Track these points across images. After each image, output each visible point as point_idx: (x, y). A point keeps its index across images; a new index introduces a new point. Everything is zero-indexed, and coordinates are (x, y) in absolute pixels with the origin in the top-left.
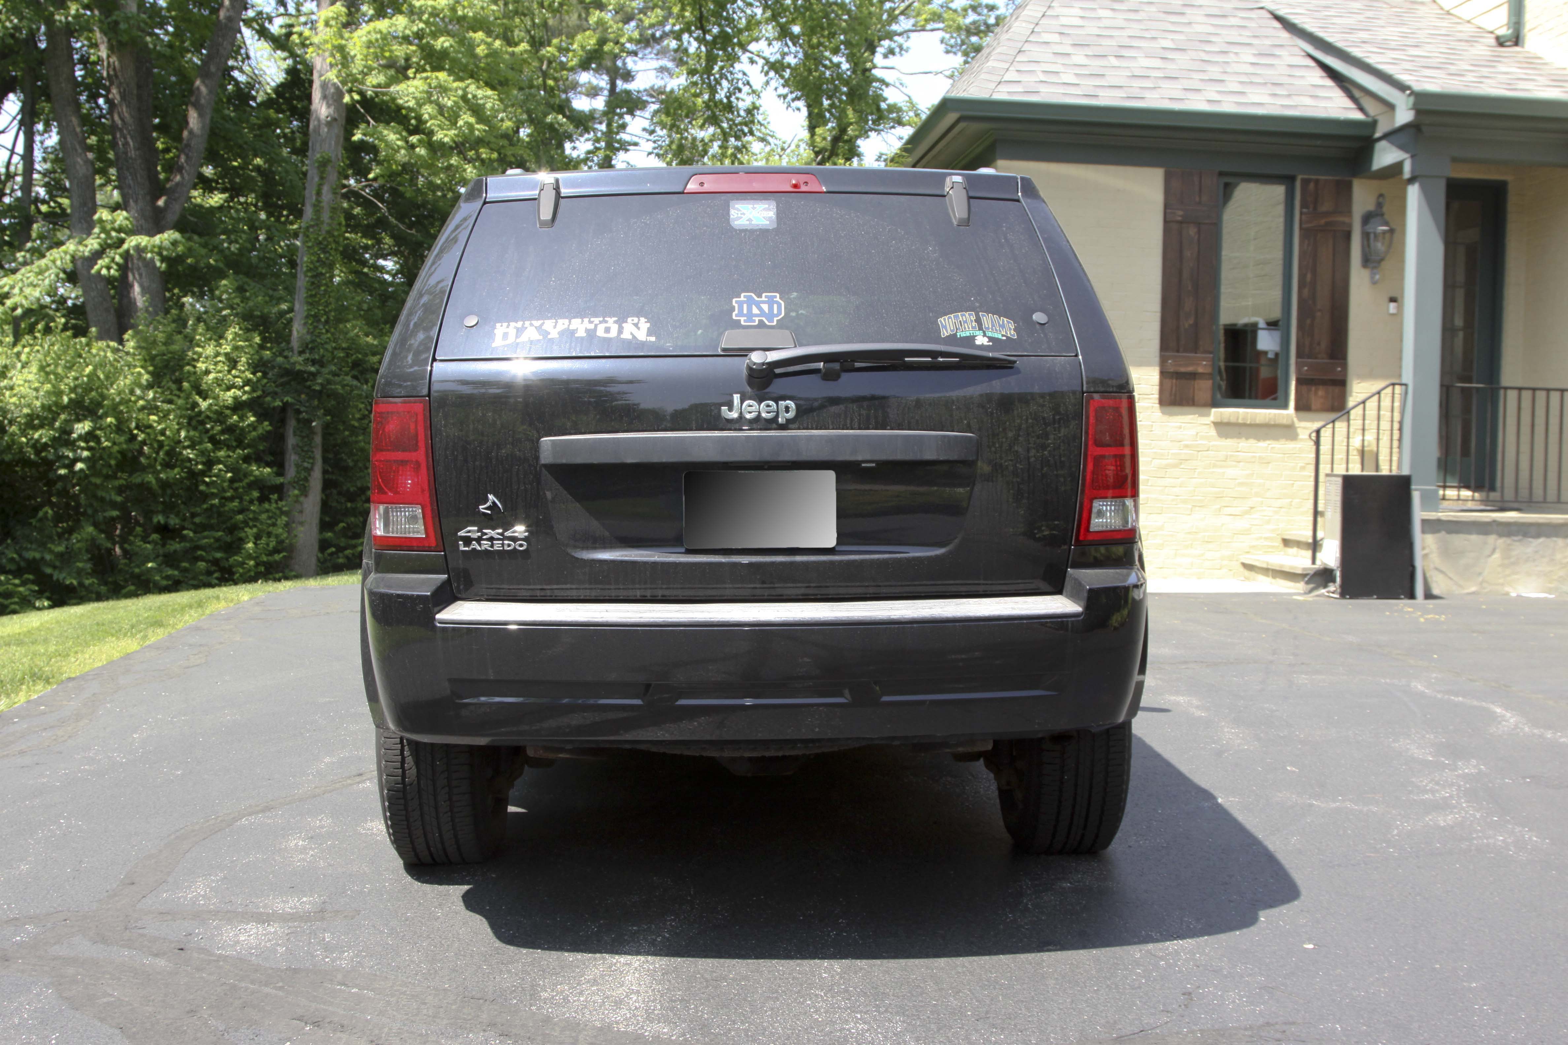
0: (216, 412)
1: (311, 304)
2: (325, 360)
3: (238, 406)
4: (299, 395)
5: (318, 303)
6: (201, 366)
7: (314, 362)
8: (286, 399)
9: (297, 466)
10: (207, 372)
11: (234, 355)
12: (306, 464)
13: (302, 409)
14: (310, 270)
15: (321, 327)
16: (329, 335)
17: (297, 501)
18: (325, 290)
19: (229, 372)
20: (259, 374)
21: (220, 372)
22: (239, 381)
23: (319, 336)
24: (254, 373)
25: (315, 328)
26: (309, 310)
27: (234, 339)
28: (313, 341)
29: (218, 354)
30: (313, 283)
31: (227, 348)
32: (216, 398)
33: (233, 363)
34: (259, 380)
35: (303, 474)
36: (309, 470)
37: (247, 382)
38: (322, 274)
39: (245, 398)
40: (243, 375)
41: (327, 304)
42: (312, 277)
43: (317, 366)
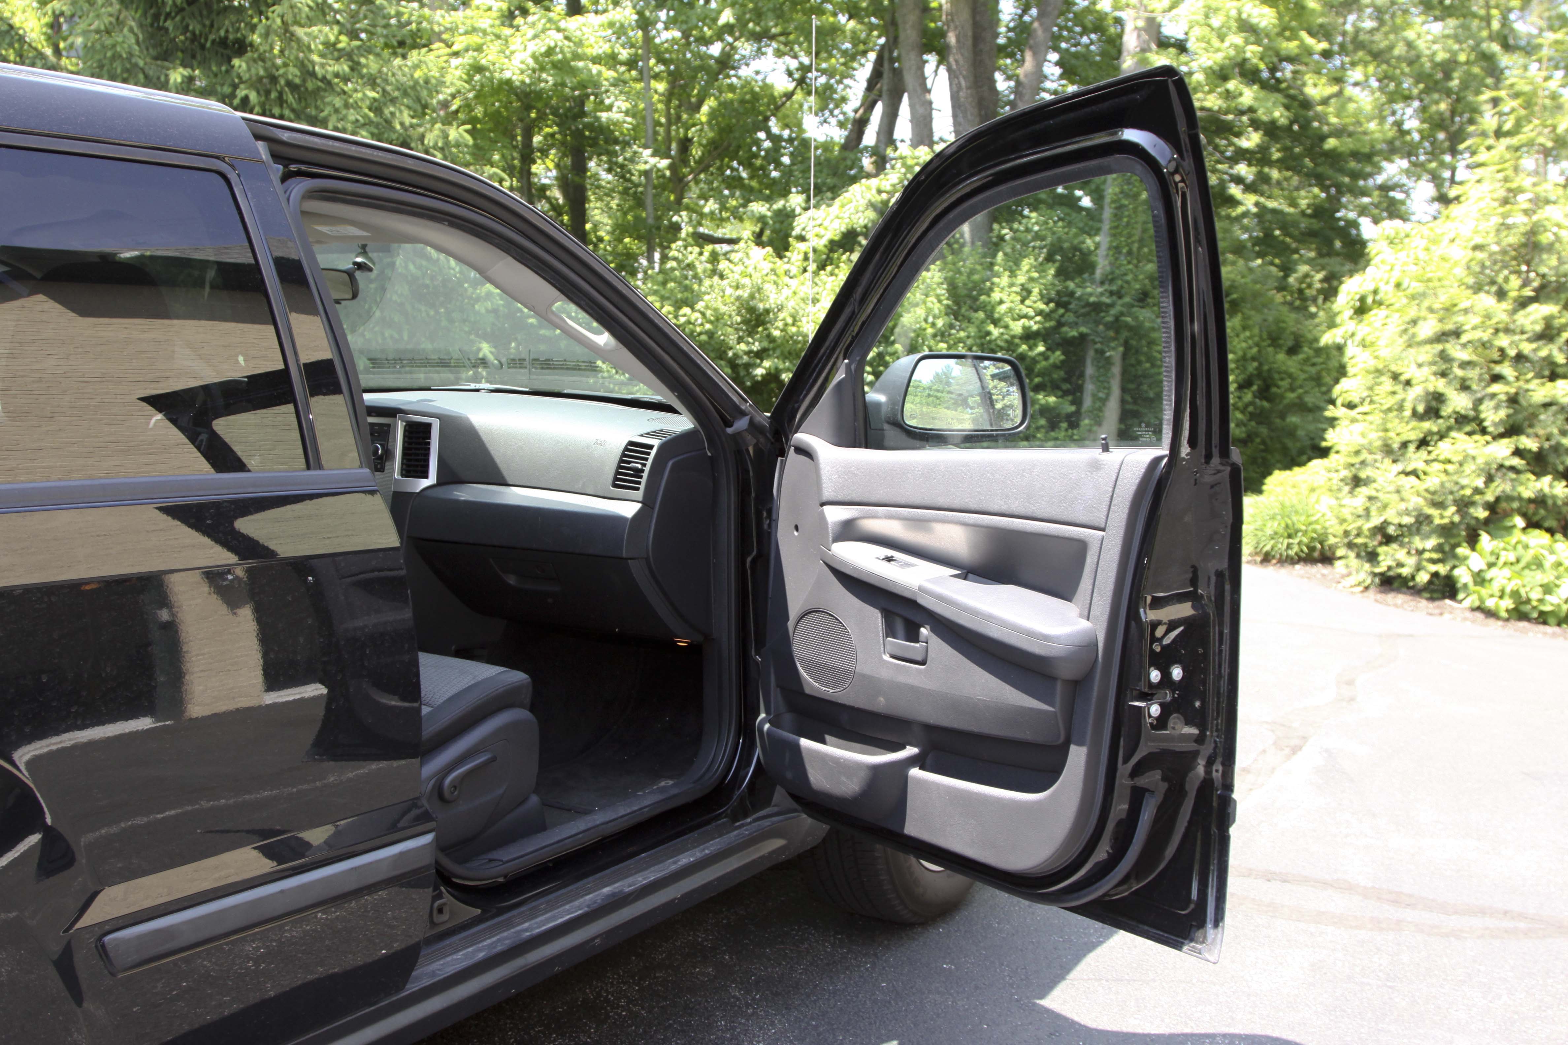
0: (1007, 341)
1: (1114, 235)
2: (1123, 291)
3: (1029, 336)
4: (1097, 326)
5: (1120, 234)
6: (996, 296)
7: (1112, 293)
8: (1083, 329)
9: (1094, 396)
10: (1001, 302)
11: (1030, 286)
12: (1101, 395)
13: (1097, 340)
14: (1113, 202)
15: (1122, 258)
16: (1130, 267)
17: (1090, 431)
18: (1128, 223)
19: (1022, 302)
20: (1052, 305)
21: (1012, 302)
22: (1031, 313)
23: (1118, 268)
24: (1047, 304)
25: (1117, 259)
26: (1111, 242)
27: (1028, 271)
28: (1112, 273)
29: (1011, 285)
30: (1116, 215)
31: (1021, 279)
32: (1006, 327)
33: (1026, 293)
34: (1052, 311)
35: (1098, 404)
36: (1104, 401)
37: (1040, 313)
38: (1125, 206)
39: (1035, 327)
40: (1035, 305)
41: (1130, 236)
42: (1116, 208)
43: (1114, 298)
